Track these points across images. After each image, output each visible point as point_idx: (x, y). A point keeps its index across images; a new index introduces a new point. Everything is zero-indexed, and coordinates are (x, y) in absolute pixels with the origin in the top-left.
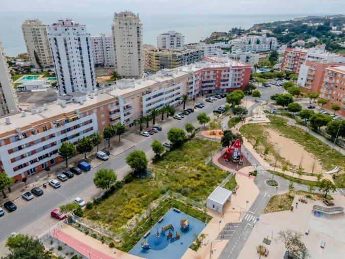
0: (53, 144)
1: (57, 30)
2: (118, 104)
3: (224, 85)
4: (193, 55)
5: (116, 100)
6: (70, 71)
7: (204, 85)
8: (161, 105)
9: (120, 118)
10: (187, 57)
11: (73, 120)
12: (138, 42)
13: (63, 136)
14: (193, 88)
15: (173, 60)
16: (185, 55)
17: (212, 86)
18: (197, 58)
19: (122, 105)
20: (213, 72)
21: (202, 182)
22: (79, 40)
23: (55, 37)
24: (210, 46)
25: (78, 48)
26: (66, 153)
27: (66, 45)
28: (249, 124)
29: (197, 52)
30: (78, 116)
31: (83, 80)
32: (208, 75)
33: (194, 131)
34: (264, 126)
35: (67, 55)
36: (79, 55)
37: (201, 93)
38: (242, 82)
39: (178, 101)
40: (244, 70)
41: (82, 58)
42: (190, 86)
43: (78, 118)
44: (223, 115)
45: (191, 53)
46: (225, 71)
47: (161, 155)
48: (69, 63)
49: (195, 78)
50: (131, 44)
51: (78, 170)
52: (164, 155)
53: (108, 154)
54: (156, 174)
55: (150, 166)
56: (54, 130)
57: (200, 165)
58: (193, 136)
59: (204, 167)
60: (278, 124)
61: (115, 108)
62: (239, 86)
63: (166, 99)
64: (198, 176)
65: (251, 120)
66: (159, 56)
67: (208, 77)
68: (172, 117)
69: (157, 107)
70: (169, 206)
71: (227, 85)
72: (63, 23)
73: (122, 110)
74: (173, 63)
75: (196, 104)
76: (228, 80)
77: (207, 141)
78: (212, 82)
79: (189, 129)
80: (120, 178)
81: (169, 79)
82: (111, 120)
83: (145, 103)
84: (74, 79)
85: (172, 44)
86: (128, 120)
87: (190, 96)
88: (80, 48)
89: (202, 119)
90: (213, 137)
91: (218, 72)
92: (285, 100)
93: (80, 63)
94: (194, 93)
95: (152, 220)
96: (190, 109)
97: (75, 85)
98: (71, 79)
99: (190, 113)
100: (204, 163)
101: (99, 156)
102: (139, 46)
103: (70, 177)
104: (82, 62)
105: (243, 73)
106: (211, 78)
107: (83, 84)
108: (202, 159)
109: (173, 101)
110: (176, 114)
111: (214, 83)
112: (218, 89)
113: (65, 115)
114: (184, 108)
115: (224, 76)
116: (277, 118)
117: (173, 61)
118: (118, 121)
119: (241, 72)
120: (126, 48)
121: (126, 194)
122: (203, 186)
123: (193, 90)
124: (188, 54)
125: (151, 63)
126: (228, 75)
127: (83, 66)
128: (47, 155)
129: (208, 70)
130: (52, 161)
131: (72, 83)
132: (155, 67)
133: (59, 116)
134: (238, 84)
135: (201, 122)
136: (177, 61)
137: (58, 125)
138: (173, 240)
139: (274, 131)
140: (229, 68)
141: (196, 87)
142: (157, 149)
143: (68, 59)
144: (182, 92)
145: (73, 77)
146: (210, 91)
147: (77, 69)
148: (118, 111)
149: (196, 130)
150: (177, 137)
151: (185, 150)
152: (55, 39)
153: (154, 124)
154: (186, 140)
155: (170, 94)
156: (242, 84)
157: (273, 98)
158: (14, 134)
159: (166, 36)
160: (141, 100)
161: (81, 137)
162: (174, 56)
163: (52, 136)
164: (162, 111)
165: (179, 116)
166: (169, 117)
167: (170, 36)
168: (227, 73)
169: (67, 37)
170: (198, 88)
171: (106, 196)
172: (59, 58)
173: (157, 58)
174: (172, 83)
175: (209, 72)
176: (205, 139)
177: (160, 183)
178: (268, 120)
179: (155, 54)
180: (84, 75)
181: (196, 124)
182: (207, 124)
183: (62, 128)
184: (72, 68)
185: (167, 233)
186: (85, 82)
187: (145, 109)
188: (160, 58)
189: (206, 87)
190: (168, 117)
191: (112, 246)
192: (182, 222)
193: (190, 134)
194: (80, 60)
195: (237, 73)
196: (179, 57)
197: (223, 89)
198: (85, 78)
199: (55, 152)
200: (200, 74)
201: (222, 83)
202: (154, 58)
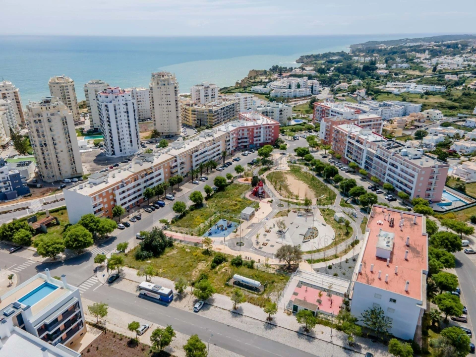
0: (139, 190)
1: (107, 98)
2: (176, 161)
3: (257, 141)
4: (228, 109)
5: (175, 158)
6: (118, 133)
7: (240, 141)
8: (206, 161)
9: (177, 171)
10: (223, 111)
11: (150, 173)
12: (176, 101)
13: (145, 185)
14: (231, 144)
15: (210, 114)
16: (221, 109)
17: (247, 142)
18: (233, 110)
19: (179, 161)
20: (246, 130)
21: (238, 207)
22: (126, 104)
23: (106, 104)
24: (245, 96)
25: (125, 112)
26: (148, 195)
27: (115, 110)
28: (274, 172)
29: (233, 105)
30: (153, 171)
31: (129, 140)
32: (243, 132)
33: (232, 178)
34: (285, 173)
35: (116, 118)
36: (126, 118)
37: (237, 149)
38: (272, 137)
39: (219, 156)
40: (273, 127)
41: (129, 120)
42: (228, 144)
43: (152, 172)
44: (255, 166)
45: (227, 107)
46: (257, 129)
47: (211, 194)
48: (117, 126)
49: (231, 137)
50: (169, 103)
51: (157, 206)
52: (212, 195)
53: (174, 196)
54: (209, 205)
55: (204, 202)
56: (141, 181)
57: (238, 199)
58: (232, 182)
59: (240, 199)
60: (295, 171)
61: (175, 164)
62: (270, 141)
63: (209, 155)
64: (236, 204)
65: (276, 169)
66: (195, 111)
67: (243, 134)
68: (215, 170)
69: (203, 162)
70: (220, 218)
71: (260, 140)
72: (112, 91)
73: (179, 165)
74: (210, 117)
75: (233, 158)
76: (260, 136)
77: (243, 185)
78: (246, 138)
79: (229, 178)
80: (187, 209)
81: (211, 138)
82: (172, 173)
83: (194, 159)
84: (122, 139)
85: (206, 96)
86: (182, 173)
87: (228, 151)
88: (128, 112)
89: (239, 169)
90: (247, 182)
91: (251, 130)
92: (303, 152)
93: (127, 125)
94: (231, 149)
95: (211, 224)
96: (229, 163)
97: (122, 145)
98: (119, 140)
99: (229, 165)
100: (240, 198)
101: (168, 198)
102: (177, 104)
103: (154, 210)
104: (129, 124)
105: (273, 129)
106: (246, 135)
107: (129, 143)
108: (239, 196)
109: (214, 157)
110: (219, 167)
111: (248, 140)
112: (252, 143)
113: (145, 170)
114: (224, 162)
115: (257, 133)
116: (296, 166)
117: (209, 116)
118: (176, 174)
119: (270, 129)
120: (165, 106)
121: (193, 216)
122: (239, 209)
123: (231, 146)
124: (224, 108)
125: (187, 117)
126: (260, 132)
127: (129, 127)
128: (136, 198)
129: (243, 128)
130: (138, 202)
131: (120, 144)
132: (191, 121)
133: (142, 171)
134: (269, 139)
135: (238, 172)
136: (214, 116)
137: (142, 177)
138: (223, 230)
139: (291, 176)
140: (260, 126)
141: (233, 144)
142: (208, 190)
143: (117, 122)
144: (222, 149)
145: (121, 138)
146: (245, 146)
147: (124, 131)
148: (176, 166)
149: (234, 178)
150: (221, 182)
151: (227, 191)
152: (106, 106)
153: (201, 175)
154: (227, 185)
155: (212, 151)
156: (272, 139)
157: (295, 150)
158: (121, 183)
159: (200, 88)
160: (191, 157)
161: (155, 185)
162: (210, 111)
163: (139, 185)
164: (207, 165)
165: (221, 169)
166: (213, 170)
167: (204, 87)
168: (258, 131)
169: (117, 104)
170: (235, 144)
171: (181, 217)
172: (109, 122)
173: (193, 113)
174: (214, 141)
175: (243, 130)
176: (241, 184)
177: (213, 210)
178: (289, 169)
179: (191, 108)
180: (130, 135)
181: (234, 174)
182: (242, 174)
183: (145, 179)
184: (120, 130)
185: (220, 228)
186: (131, 142)
187: (194, 164)
188: (196, 113)
189: (241, 142)
190: (211, 169)
191: (192, 235)
192: (228, 223)
193: (230, 181)
194: (127, 122)
195: (268, 130)
196: (216, 112)
197: (256, 144)
198: (131, 138)
199: (140, 195)
200: (236, 132)
201: (255, 139)
202: (191, 112)
